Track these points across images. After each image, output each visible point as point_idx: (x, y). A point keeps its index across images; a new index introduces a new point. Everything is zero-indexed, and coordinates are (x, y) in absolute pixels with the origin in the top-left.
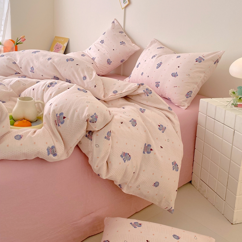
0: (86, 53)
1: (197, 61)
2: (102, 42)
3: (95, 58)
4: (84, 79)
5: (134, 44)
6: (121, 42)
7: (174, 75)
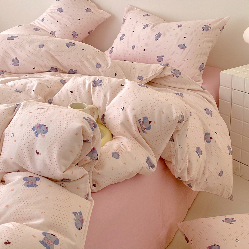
0: (38, 25)
1: (204, 30)
2: (60, 10)
3: (55, 32)
4: (99, 67)
5: (102, 11)
6: (86, 10)
7: (182, 47)
